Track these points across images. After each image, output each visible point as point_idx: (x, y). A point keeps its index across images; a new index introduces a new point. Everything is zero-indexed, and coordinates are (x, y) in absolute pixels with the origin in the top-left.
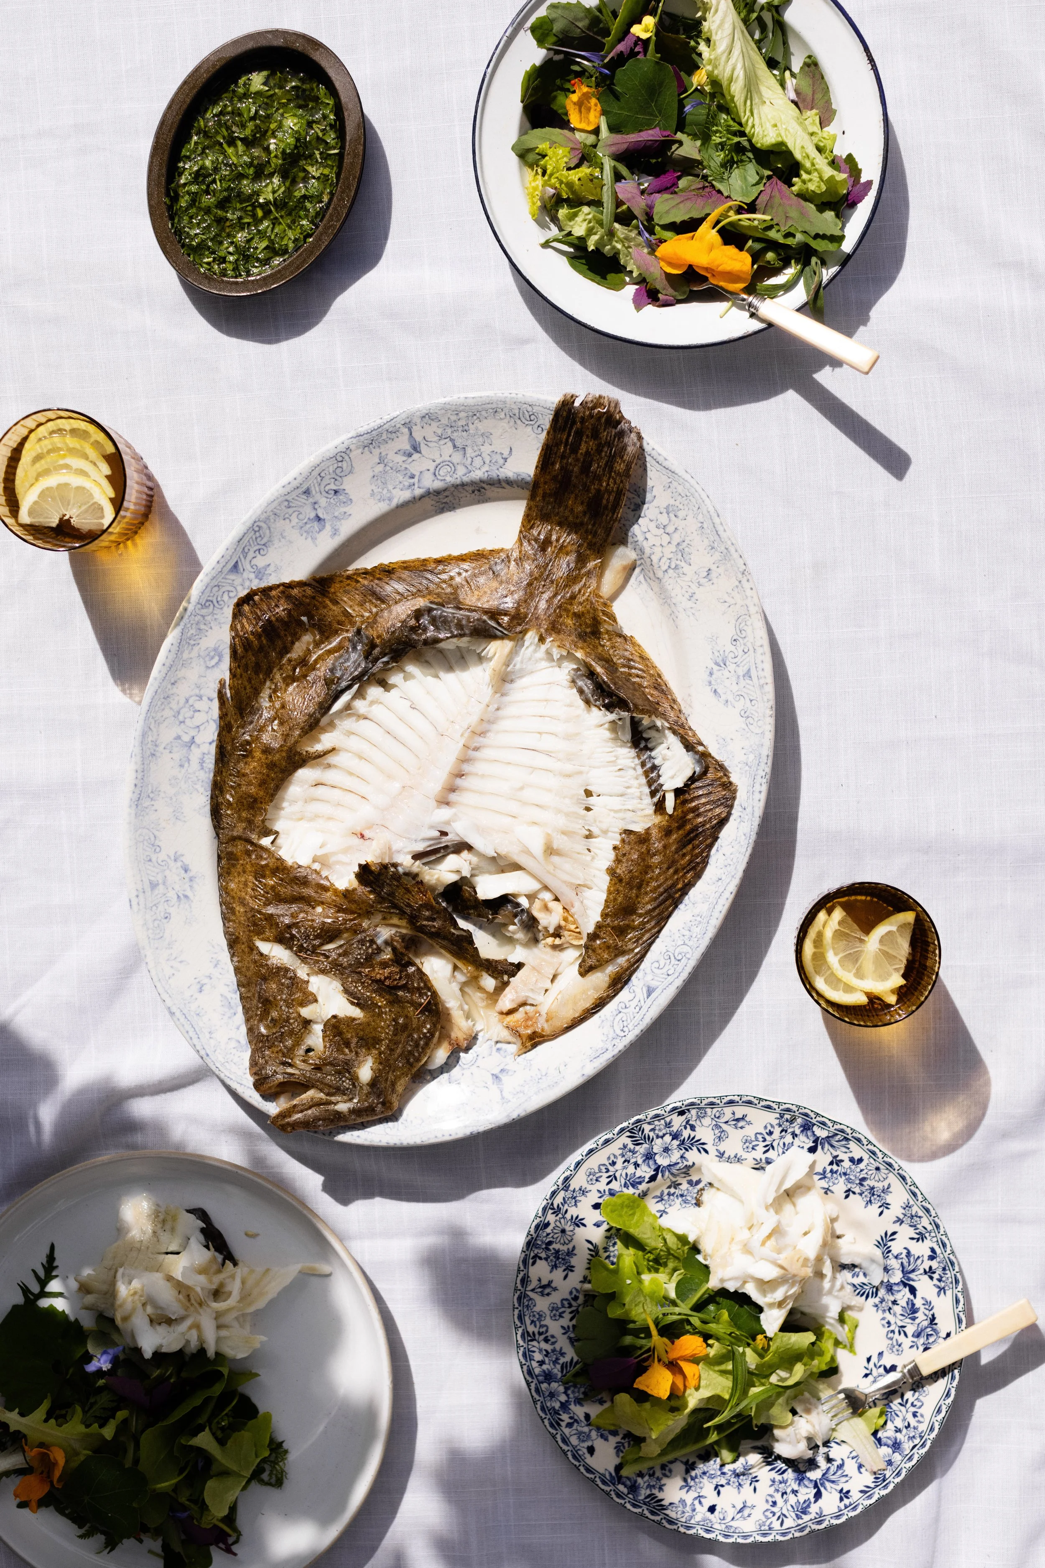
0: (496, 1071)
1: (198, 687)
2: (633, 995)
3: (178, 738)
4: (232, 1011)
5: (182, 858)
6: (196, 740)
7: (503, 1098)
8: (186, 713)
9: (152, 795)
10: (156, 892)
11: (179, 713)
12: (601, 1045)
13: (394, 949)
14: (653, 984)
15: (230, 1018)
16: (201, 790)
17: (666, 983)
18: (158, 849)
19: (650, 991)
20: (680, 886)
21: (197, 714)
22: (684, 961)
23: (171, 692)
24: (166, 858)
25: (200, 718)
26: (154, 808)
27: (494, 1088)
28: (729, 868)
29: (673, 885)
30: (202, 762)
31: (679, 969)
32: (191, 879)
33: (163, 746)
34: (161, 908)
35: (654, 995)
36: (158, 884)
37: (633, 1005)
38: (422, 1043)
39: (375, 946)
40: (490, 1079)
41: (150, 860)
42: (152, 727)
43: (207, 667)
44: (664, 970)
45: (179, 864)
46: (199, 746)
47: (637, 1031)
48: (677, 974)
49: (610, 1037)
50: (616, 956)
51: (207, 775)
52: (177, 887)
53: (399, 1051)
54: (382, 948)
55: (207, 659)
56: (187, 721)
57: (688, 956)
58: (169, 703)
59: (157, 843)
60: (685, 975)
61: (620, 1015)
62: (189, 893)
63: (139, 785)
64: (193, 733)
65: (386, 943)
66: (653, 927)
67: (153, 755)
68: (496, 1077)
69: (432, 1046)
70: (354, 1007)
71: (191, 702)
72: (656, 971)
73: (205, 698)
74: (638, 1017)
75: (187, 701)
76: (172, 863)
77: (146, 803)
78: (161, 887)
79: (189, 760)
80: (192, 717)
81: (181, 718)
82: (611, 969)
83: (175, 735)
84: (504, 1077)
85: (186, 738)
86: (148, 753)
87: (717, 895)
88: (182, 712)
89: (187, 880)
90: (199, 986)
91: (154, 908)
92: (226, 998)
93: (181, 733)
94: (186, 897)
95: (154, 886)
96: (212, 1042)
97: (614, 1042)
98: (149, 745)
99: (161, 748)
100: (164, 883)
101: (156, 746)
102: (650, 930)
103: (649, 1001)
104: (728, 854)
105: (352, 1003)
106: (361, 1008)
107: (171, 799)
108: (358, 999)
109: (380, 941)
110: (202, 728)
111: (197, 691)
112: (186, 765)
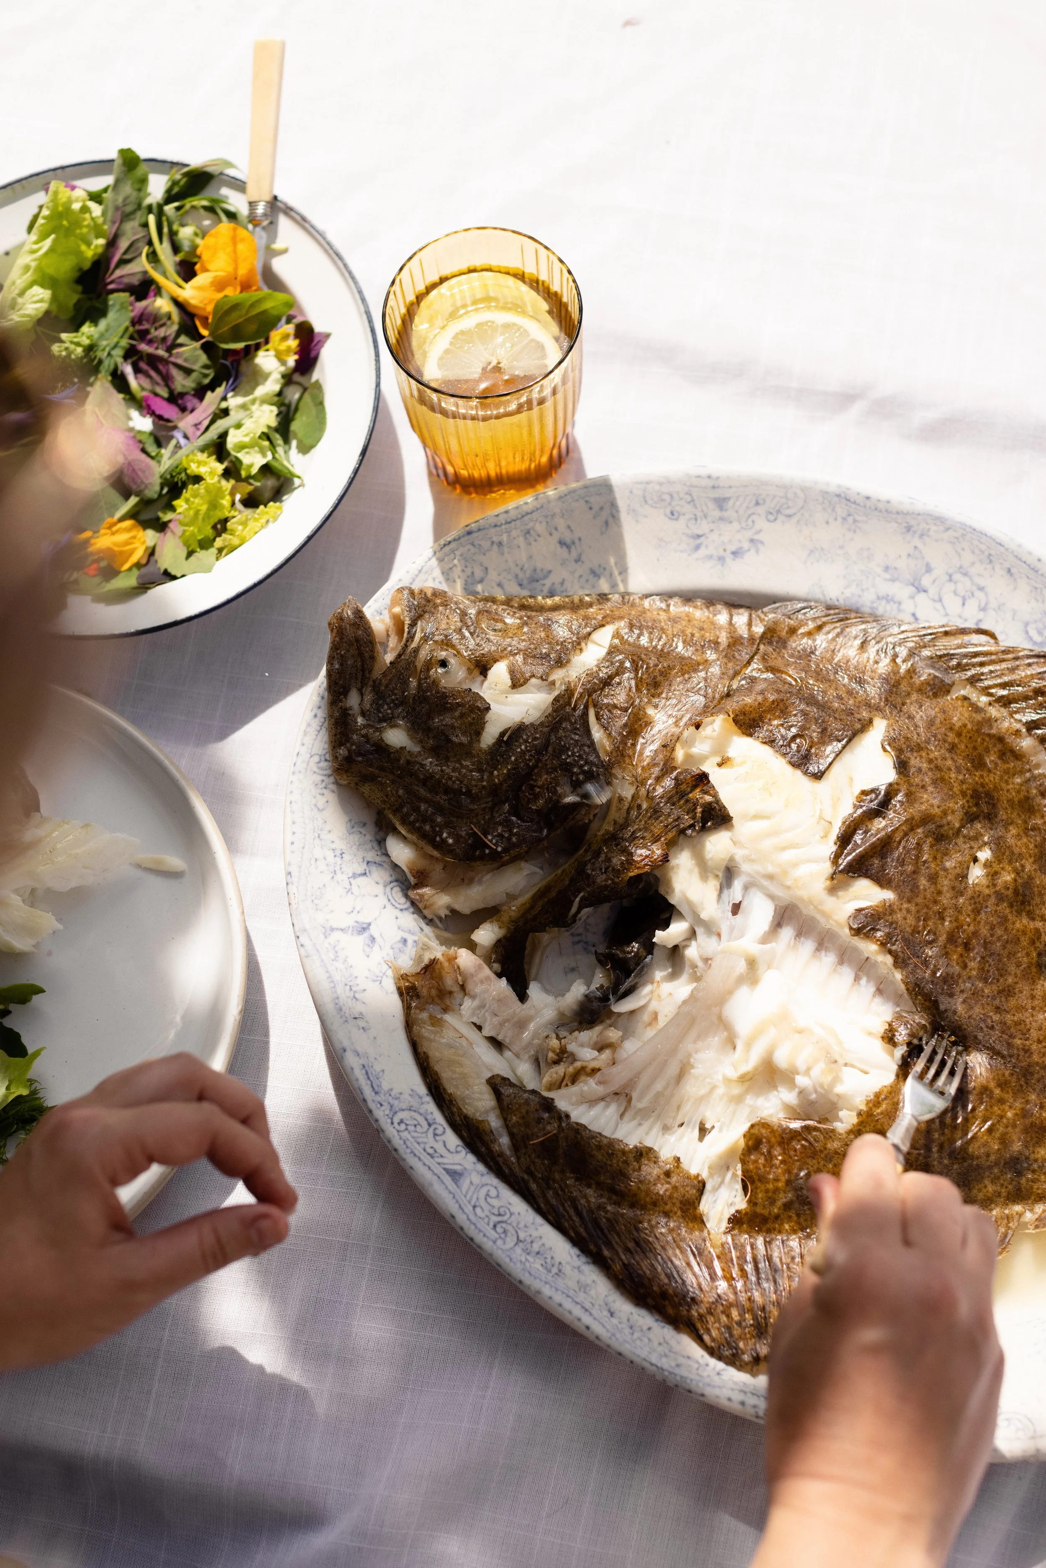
0: (373, 930)
1: (1000, 607)
2: (452, 1149)
3: (929, 569)
4: (525, 582)
5: (753, 551)
6: (922, 595)
7: (332, 929)
8: (964, 585)
9: (850, 519)
10: (711, 505)
11: (965, 574)
12: (385, 1086)
13: (574, 806)
14: (465, 1183)
15: (517, 576)
16: (848, 593)
17: (463, 1201)
18: (771, 517)
19: (455, 1175)
20: (606, 1253)
21: (960, 601)
22: (493, 1234)
23: (997, 567)
24: (757, 527)
25: (953, 605)
26: (831, 520)
27: (349, 921)
28: (627, 1331)
29: (609, 1244)
30: (888, 599)
31: (481, 1225)
32: (721, 559)
33: (919, 545)
34: (688, 508)
35: (447, 1179)
36: (721, 508)
37: (436, 1146)
38: (427, 828)
39: (581, 777)
40: (364, 918)
41: (757, 504)
42: (950, 532)
43: (1027, 624)
44: (482, 1202)
45: (746, 545)
46: (912, 597)
47: (397, 1142)
48: (472, 1217)
49: (396, 1103)
50: (512, 1135)
51: (868, 604)
52: (714, 536)
53: (423, 792)
54: (580, 791)
55: (1040, 625)
56: (951, 586)
57: (500, 1242)
58: (981, 561)
59: (781, 518)
60: (471, 1231)
61: (425, 1124)
62: (702, 552)
63: (868, 504)
64: (933, 591)
65: (586, 796)
66: (547, 1202)
67: (909, 529)
68: (364, 928)
69: (422, 843)
70: (497, 735)
71: (978, 594)
72: (483, 1191)
73: (981, 615)
74: (418, 1150)
75: (981, 589)
76: (749, 534)
77: (841, 511)
78: (717, 513)
79: (893, 580)
80: (955, 593)
81: (957, 577)
82: (494, 1122)
83: (933, 565)
84: (362, 939)
85: (926, 581)
86: (913, 523)
87: (588, 1305)
88: (966, 580)
89: (721, 553)
90: (568, 541)
91: (689, 499)
92: (546, 577)
93: (935, 573)
94: (697, 547)
95: (721, 503)
96: (486, 544)
97: (386, 1106)
98: (923, 525)
99: (917, 542)
100: (721, 519)
101: (921, 536)
102: (544, 1196)
103: (439, 1170)
104: (651, 1335)
105: (502, 734)
106: (494, 744)
107: (842, 547)
108: (507, 743)
109: (590, 788)
110: (938, 605)
111: (993, 604)
112: (888, 576)
